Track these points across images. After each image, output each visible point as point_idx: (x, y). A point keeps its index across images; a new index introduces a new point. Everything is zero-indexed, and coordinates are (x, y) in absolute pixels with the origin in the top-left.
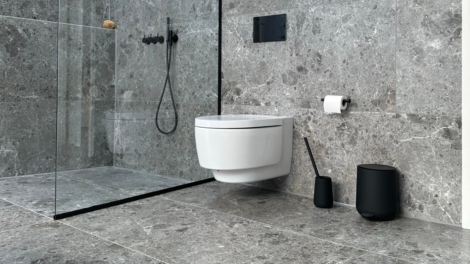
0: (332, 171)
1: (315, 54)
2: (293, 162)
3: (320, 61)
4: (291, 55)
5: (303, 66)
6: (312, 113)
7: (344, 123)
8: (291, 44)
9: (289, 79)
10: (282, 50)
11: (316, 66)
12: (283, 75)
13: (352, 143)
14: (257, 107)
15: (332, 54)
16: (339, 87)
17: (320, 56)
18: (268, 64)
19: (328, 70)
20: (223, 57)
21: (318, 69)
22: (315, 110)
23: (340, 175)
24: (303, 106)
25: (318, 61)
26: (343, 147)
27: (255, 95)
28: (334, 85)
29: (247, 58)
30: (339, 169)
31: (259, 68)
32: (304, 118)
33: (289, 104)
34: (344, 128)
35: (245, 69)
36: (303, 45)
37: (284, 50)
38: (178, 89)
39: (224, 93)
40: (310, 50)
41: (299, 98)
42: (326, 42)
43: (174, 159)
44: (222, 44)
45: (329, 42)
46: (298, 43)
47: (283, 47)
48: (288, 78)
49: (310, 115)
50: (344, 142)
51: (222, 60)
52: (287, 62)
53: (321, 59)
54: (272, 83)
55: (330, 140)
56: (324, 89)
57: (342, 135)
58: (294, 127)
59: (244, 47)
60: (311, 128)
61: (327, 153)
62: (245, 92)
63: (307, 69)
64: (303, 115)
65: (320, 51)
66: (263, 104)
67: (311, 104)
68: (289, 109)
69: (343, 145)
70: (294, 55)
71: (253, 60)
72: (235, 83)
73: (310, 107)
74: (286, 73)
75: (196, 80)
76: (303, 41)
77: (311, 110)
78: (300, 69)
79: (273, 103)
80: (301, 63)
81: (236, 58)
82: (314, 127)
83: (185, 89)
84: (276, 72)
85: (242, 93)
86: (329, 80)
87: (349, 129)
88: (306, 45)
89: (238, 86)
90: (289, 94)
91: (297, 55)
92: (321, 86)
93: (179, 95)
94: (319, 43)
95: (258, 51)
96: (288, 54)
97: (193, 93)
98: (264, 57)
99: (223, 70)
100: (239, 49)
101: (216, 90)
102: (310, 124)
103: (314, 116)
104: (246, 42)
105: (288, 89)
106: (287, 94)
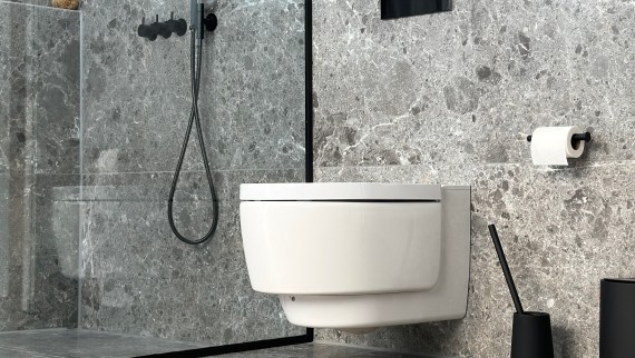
0: (556, 304)
1: (515, 37)
2: (470, 288)
3: (526, 52)
4: (464, 43)
5: (489, 66)
6: (511, 173)
7: (580, 191)
8: (463, 18)
9: (461, 98)
10: (444, 32)
11: (519, 63)
12: (448, 91)
13: (597, 236)
14: (394, 167)
15: (551, 35)
16: (567, 110)
17: (526, 40)
18: (414, 67)
19: (543, 73)
20: (316, 59)
21: (523, 71)
22: (518, 165)
23: (573, 309)
24: (491, 159)
25: (523, 52)
27: (387, 141)
28: (557, 104)
29: (367, 56)
30: (571, 297)
31: (393, 77)
32: (493, 185)
33: (461, 156)
34: (580, 202)
35: (364, 82)
36: (488, 18)
37: (449, 31)
38: (218, 139)
39: (319, 142)
40: (503, 29)
41: (483, 141)
42: (538, 7)
43: (212, 303)
44: (314, 27)
45: (546, 7)
46: (478, 14)
47: (447, 25)
48: (457, 97)
49: (506, 177)
50: (580, 234)
51: (315, 64)
52: (457, 56)
53: (528, 48)
54: (423, 109)
55: (551, 230)
56: (535, 116)
57: (577, 219)
58: (472, 208)
59: (362, 30)
60: (510, 208)
61: (544, 262)
62: (364, 137)
63: (500, 71)
64: (492, 178)
65: (525, 30)
66: (404, 161)
67: (509, 153)
68: (461, 167)
70: (470, 42)
71: (382, 60)
72: (343, 117)
73: (505, 160)
74: (453, 85)
75: (257, 115)
76: (489, 10)
77: (509, 166)
78: (484, 73)
79: (426, 157)
80: (486, 61)
81: (345, 57)
82: (517, 204)
83: (234, 137)
84: (431, 85)
85: (359, 138)
86: (547, 94)
87: (590, 202)
88: (496, 18)
89: (350, 122)
90: (461, 132)
91: (476, 41)
92: (529, 109)
93: (221, 152)
94: (523, 12)
95: (393, 38)
96: (457, 40)
97: (252, 147)
98: (405, 52)
99: (316, 88)
100: (351, 37)
101: (302, 135)
102: (507, 197)
103: (515, 179)
104: (365, 20)
105: (458, 121)
106: (457, 133)
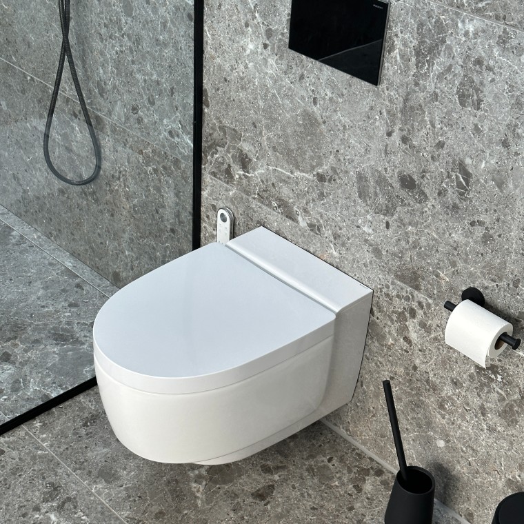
1: (454, 162)
3: (463, 188)
4: (389, 134)
5: (415, 178)
6: (420, 304)
7: (497, 367)
8: (391, 101)
9: (376, 195)
10: (364, 106)
11: (452, 196)
12: (361, 177)
14: (289, 222)
15: (500, 185)
16: (501, 280)
17: (467, 176)
18: (323, 126)
19: (481, 223)
20: (209, 50)
21: (455, 207)
22: (430, 301)
23: (463, 462)
24: (402, 278)
25: (459, 185)
26: (483, 414)
27: (285, 192)
28: (489, 266)
29: (269, 82)
30: (463, 451)
31: (299, 125)
32: (399, 305)
33: (368, 257)
34: (493, 376)
35: (263, 110)
36: (423, 121)
37: (372, 108)
39: (210, 147)
40: (441, 145)
41: (394, 254)
42: (491, 142)
44: (206, 8)
45: (499, 148)
46: (412, 108)
47: (370, 99)
48: (371, 190)
49: (415, 305)
51: (206, 55)
52: (376, 145)
53: (468, 184)
54: (330, 181)
55: (455, 384)
56: (460, 265)
58: (372, 312)
59: (265, 46)
60: (413, 336)
61: (441, 406)
62: (259, 172)
63: (427, 191)
64: (398, 296)
65: (468, 161)
66: (303, 223)
67: (423, 284)
68: (366, 265)
69: (483, 411)
70: (396, 136)
71: (286, 96)
72: (236, 136)
73: (417, 288)
74: (369, 175)
75: (139, 76)
76: (426, 110)
77: (420, 296)
78: (408, 183)
79: (328, 233)
80: (412, 169)
81: (242, 67)
84: (342, 159)
85: (254, 170)
86: (480, 248)
87: (505, 384)
88: (433, 126)
89: (246, 147)
90: (370, 231)
91: (404, 140)
92: (456, 253)
94: (471, 138)
95: (302, 77)
96: (380, 126)
97: (135, 109)
98: (315, 102)
99: (207, 84)
100: (251, 46)
102: (412, 324)
103: (425, 313)
104: (269, 33)
105: (369, 217)
106: (365, 229)
